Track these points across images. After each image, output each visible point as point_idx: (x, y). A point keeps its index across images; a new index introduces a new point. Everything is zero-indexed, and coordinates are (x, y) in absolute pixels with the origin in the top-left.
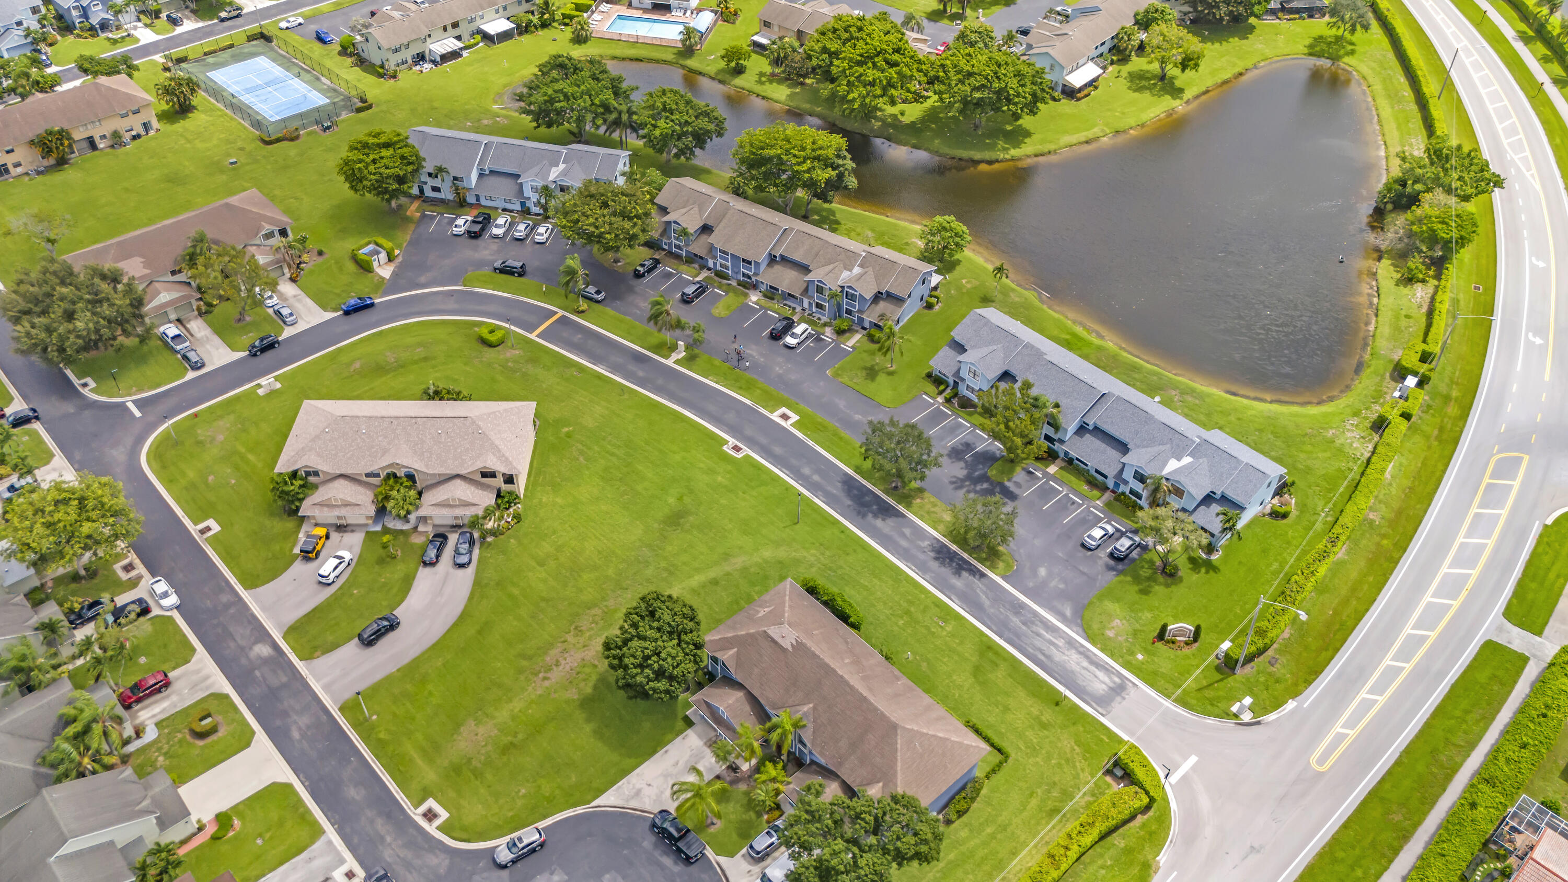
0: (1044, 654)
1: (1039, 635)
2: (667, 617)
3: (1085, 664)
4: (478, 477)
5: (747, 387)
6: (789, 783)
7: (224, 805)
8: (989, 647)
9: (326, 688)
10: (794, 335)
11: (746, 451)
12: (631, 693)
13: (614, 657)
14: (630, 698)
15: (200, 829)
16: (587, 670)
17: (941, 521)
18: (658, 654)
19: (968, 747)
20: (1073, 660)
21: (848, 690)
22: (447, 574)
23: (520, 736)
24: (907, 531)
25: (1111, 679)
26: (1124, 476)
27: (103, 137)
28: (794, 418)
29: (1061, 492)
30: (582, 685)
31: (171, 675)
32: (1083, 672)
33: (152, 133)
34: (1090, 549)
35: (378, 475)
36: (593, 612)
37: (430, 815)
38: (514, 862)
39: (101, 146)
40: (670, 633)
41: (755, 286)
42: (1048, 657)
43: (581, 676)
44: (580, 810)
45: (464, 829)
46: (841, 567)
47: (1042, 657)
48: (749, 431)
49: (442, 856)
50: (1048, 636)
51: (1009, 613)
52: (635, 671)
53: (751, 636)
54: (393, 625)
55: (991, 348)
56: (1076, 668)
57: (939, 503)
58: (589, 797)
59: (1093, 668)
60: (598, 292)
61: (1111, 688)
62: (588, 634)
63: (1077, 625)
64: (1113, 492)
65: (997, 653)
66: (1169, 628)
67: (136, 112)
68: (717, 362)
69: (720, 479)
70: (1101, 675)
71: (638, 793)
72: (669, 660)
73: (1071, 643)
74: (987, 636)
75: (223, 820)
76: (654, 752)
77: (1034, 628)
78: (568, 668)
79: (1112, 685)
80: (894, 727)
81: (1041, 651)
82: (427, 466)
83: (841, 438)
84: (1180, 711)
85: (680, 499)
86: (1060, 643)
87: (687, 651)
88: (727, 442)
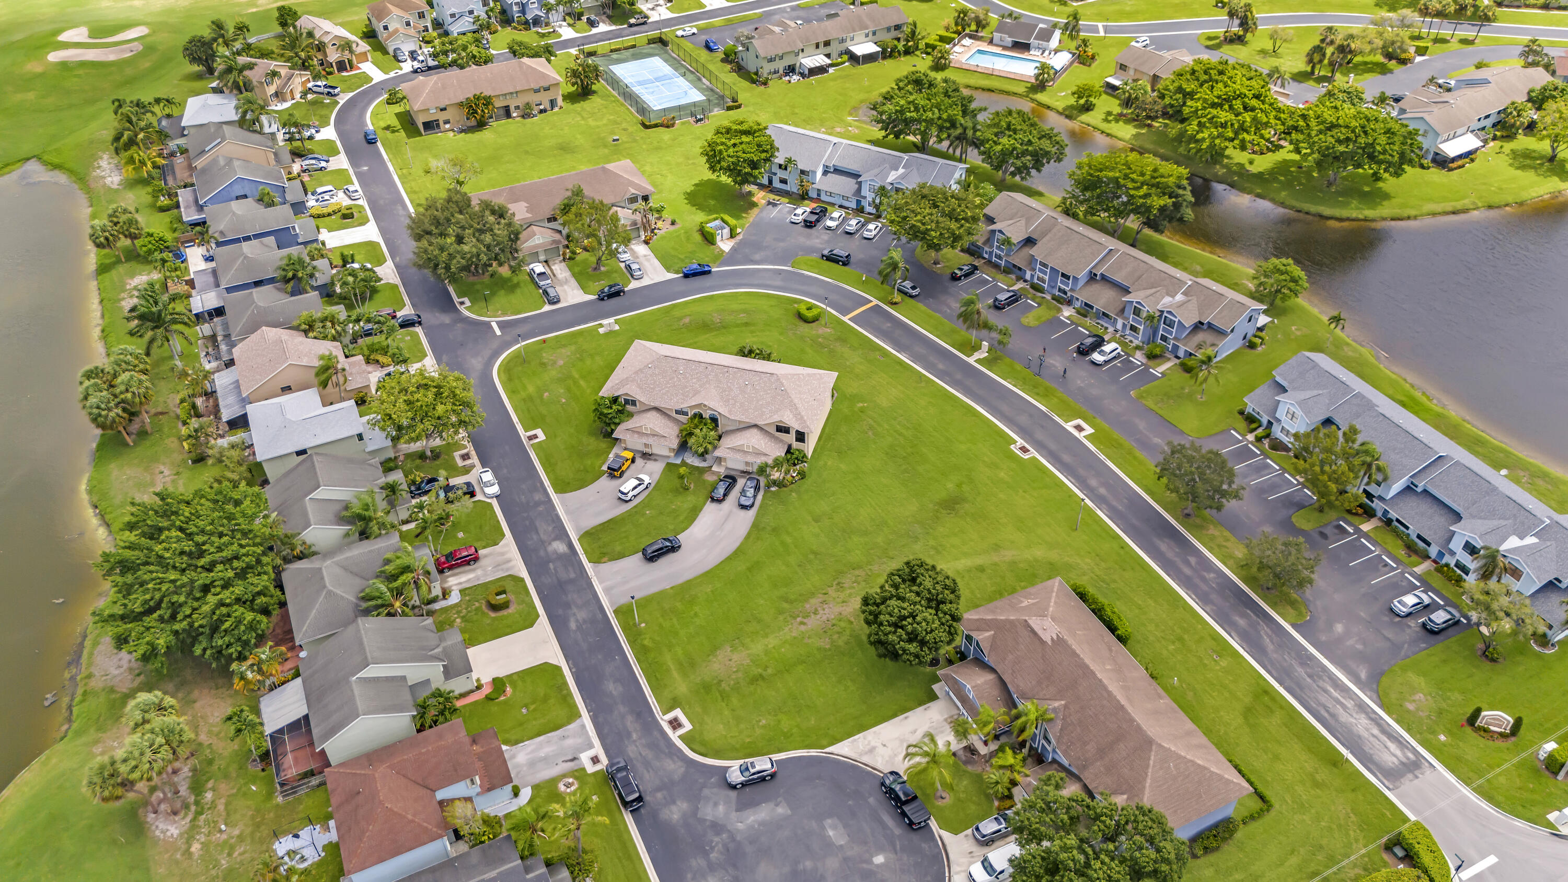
0: (1328, 711)
1: (1326, 691)
2: (928, 585)
3: (1376, 731)
4: (773, 430)
5: (1044, 395)
6: (1027, 776)
7: (502, 672)
8: (1267, 691)
9: (607, 590)
10: (1102, 353)
11: (1034, 453)
12: (882, 650)
13: (871, 613)
14: (880, 656)
15: (479, 687)
16: (843, 624)
17: (1231, 557)
18: (914, 618)
19: (1228, 782)
20: (1361, 725)
21: (1105, 695)
22: (731, 512)
23: (770, 671)
24: (1193, 560)
25: (1404, 754)
26: (1451, 546)
27: (517, 108)
28: (1089, 430)
29: (1373, 552)
30: (835, 637)
31: (481, 552)
32: (1372, 739)
33: (556, 109)
34: (1398, 616)
35: (686, 414)
36: (857, 572)
37: (675, 724)
38: (744, 785)
39: (515, 115)
40: (929, 600)
41: (1069, 302)
42: (1333, 716)
43: (836, 629)
44: (813, 752)
45: (703, 743)
46: (1115, 581)
47: (1326, 715)
48: (1039, 435)
49: (680, 763)
50: (1336, 694)
51: (1293, 662)
52: (889, 629)
53: (1011, 622)
54: (674, 548)
55: (1315, 392)
56: (1365, 734)
57: (1233, 539)
58: (825, 742)
59: (1384, 738)
60: (913, 288)
61: (1402, 763)
62: (848, 592)
63: (1371, 690)
64: (1435, 561)
65: (1273, 699)
66: (1484, 713)
67: (547, 89)
68: (1019, 367)
69: (1002, 474)
70: (1392, 747)
71: (872, 750)
72: (924, 624)
73: (1362, 707)
74: (1265, 680)
75: (498, 684)
76: (895, 715)
77: (1321, 683)
78: (825, 617)
79: (1404, 760)
80: (1148, 743)
81: (1325, 707)
82: (730, 411)
83: (1135, 458)
84: (1484, 805)
85: (959, 485)
86: (1350, 704)
87: (943, 620)
88: (1015, 442)
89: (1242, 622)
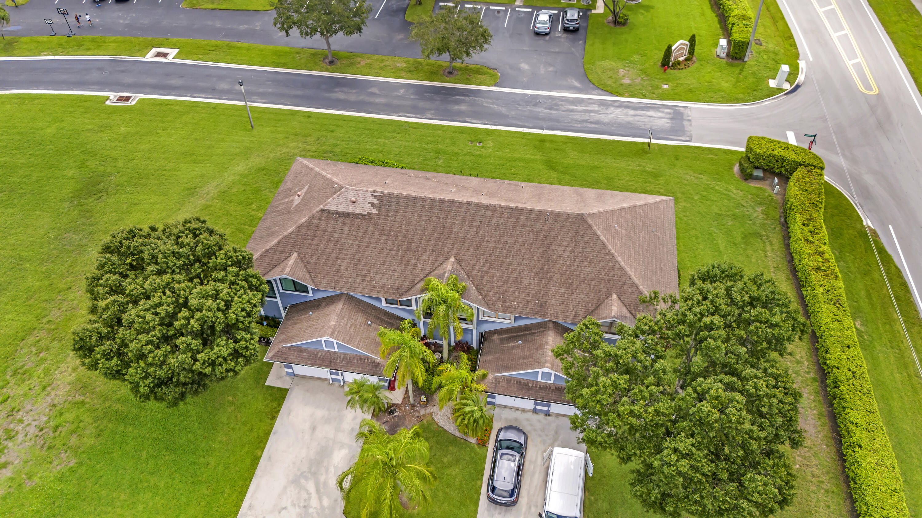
0: (591, 123)
1: (572, 111)
2: (169, 246)
3: (632, 112)
6: (484, 377)
11: (136, 97)
12: (172, 392)
13: (108, 357)
14: (175, 403)
16: (69, 416)
17: (399, 70)
18: (185, 304)
19: (656, 204)
20: (619, 115)
24: (374, 90)
25: (663, 112)
28: (173, 52)
29: (481, 9)
30: (74, 441)
32: (637, 118)
34: (546, 34)
36: (31, 340)
40: (185, 267)
42: (597, 122)
43: (64, 430)
46: (336, 145)
47: (593, 126)
48: (128, 79)
50: (580, 108)
51: (529, 108)
52: (159, 353)
53: (307, 225)
56: (630, 119)
57: (384, 58)
59: (642, 112)
61: (671, 119)
62: (40, 370)
63: (593, 89)
65: (552, 141)
66: (672, 50)
68: (45, 38)
69: (123, 129)
70: (652, 114)
72: (209, 302)
73: (602, 103)
74: (529, 134)
76: (256, 460)
77: (563, 108)
78: (32, 430)
79: (668, 116)
80: (581, 219)
81: (586, 121)
83: (239, 48)
84: (738, 107)
85: (82, 165)
87: (230, 278)
88: (107, 98)
89: (463, 107)
